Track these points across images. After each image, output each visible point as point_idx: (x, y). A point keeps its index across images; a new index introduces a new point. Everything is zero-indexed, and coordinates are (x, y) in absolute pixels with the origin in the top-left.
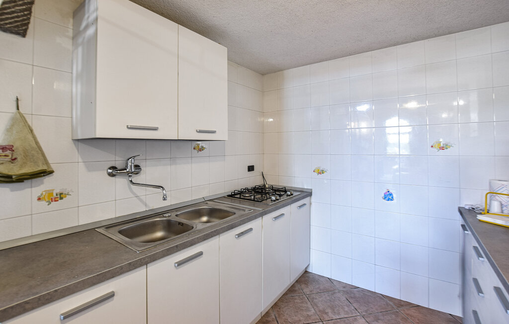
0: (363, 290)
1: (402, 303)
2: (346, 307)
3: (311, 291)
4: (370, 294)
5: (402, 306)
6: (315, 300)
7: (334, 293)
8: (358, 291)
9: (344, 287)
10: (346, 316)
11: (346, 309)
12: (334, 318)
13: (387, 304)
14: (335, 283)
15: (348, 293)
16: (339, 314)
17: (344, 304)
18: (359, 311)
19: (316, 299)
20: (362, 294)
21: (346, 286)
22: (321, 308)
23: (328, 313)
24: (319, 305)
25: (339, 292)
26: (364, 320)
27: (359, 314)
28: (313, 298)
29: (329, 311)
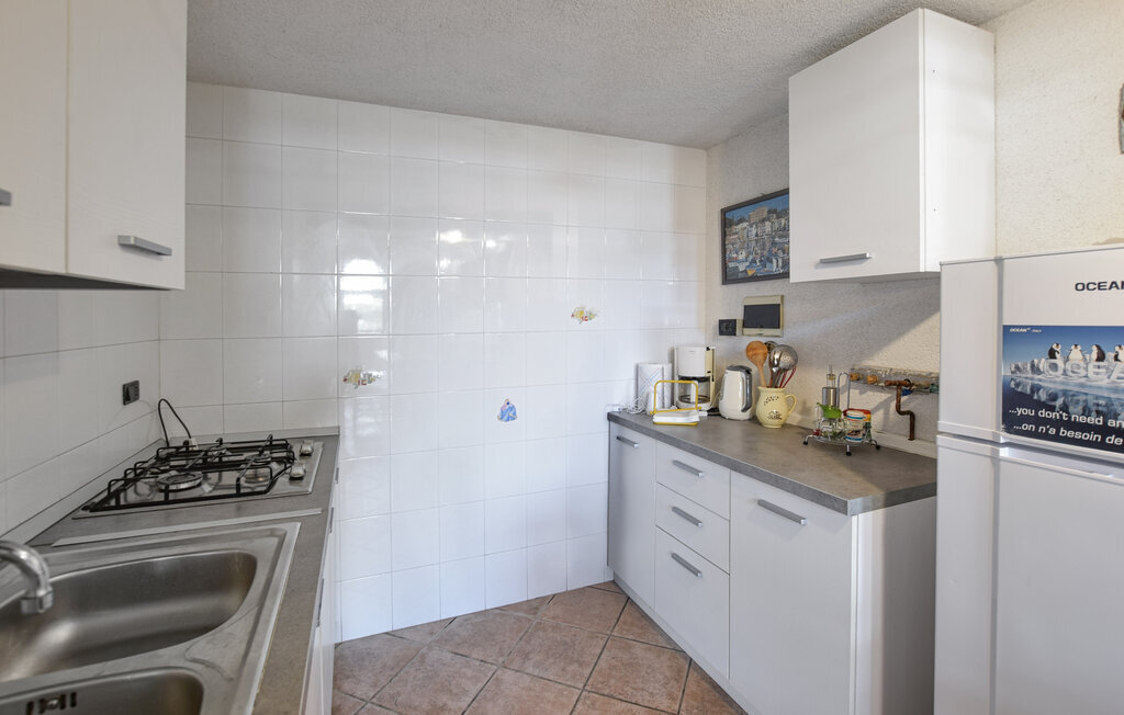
0: (467, 618)
1: (535, 604)
2: (464, 670)
3: (375, 685)
4: (481, 620)
5: (537, 608)
6: (400, 699)
7: (423, 656)
8: (461, 626)
9: (432, 633)
10: (480, 686)
11: (469, 673)
12: (464, 708)
13: (519, 620)
14: (407, 635)
15: (446, 640)
16: (465, 692)
17: (458, 666)
18: (490, 660)
19: (399, 694)
20: (469, 627)
21: (431, 628)
22: (426, 706)
23: (445, 705)
24: (417, 704)
25: (430, 649)
26: (510, 672)
27: (495, 667)
28: (392, 697)
29: (444, 699)
